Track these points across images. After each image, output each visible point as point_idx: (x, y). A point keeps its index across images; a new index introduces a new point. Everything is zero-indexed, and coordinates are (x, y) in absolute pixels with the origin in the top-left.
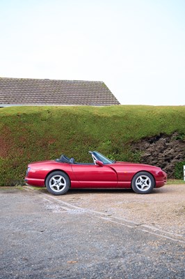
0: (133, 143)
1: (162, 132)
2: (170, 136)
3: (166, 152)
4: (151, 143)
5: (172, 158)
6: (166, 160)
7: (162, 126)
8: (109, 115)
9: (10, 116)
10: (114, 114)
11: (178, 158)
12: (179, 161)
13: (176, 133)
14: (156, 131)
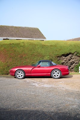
0: (58, 57)
1: (70, 52)
2: (73, 54)
3: (71, 61)
4: (65, 57)
5: (74, 63)
6: (71, 64)
7: (70, 50)
8: (49, 45)
9: (7, 44)
10: (51, 44)
11: (76, 63)
12: (76, 64)
13: (76, 53)
14: (68, 52)
